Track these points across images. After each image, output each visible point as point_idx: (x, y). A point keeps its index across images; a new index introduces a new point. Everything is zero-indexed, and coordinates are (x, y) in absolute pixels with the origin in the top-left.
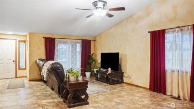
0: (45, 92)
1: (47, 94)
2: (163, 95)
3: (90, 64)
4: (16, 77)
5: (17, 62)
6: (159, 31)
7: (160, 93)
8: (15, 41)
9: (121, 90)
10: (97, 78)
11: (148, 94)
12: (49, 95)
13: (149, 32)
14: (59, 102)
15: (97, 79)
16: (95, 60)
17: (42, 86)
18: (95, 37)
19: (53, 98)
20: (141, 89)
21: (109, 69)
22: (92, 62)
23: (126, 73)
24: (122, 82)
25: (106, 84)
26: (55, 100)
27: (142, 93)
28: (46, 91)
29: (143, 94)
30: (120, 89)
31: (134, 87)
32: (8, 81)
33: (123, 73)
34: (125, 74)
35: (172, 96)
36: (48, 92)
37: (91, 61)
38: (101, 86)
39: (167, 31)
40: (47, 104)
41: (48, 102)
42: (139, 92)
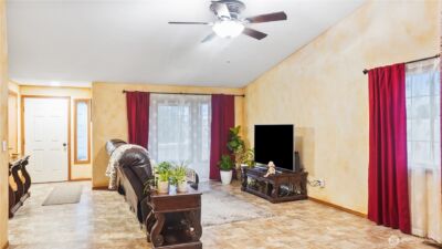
0: (116, 216)
1: (118, 219)
2: (401, 234)
3: (231, 153)
4: (70, 180)
5: (70, 146)
6: (390, 68)
7: (395, 227)
8: (66, 101)
9: (294, 218)
10: (245, 184)
11: (361, 231)
12: (123, 223)
13: (365, 72)
14: (138, 240)
15: (245, 188)
16: (243, 144)
17: (115, 200)
18: (244, 88)
19: (127, 230)
20: (346, 217)
21: (271, 164)
22: (236, 148)
23: (313, 175)
24: (304, 196)
25: (263, 201)
26: (131, 236)
27: (347, 225)
28: (120, 213)
29: (347, 229)
30: (292, 213)
31: (331, 210)
32: (51, 188)
33: (306, 174)
34: (310, 178)
35: (426, 237)
36: (123, 216)
37: (234, 144)
38: (249, 205)
39: (409, 67)
40: (111, 243)
41: (113, 240)
42: (340, 223)
